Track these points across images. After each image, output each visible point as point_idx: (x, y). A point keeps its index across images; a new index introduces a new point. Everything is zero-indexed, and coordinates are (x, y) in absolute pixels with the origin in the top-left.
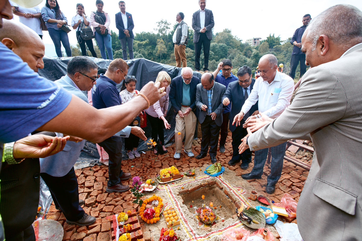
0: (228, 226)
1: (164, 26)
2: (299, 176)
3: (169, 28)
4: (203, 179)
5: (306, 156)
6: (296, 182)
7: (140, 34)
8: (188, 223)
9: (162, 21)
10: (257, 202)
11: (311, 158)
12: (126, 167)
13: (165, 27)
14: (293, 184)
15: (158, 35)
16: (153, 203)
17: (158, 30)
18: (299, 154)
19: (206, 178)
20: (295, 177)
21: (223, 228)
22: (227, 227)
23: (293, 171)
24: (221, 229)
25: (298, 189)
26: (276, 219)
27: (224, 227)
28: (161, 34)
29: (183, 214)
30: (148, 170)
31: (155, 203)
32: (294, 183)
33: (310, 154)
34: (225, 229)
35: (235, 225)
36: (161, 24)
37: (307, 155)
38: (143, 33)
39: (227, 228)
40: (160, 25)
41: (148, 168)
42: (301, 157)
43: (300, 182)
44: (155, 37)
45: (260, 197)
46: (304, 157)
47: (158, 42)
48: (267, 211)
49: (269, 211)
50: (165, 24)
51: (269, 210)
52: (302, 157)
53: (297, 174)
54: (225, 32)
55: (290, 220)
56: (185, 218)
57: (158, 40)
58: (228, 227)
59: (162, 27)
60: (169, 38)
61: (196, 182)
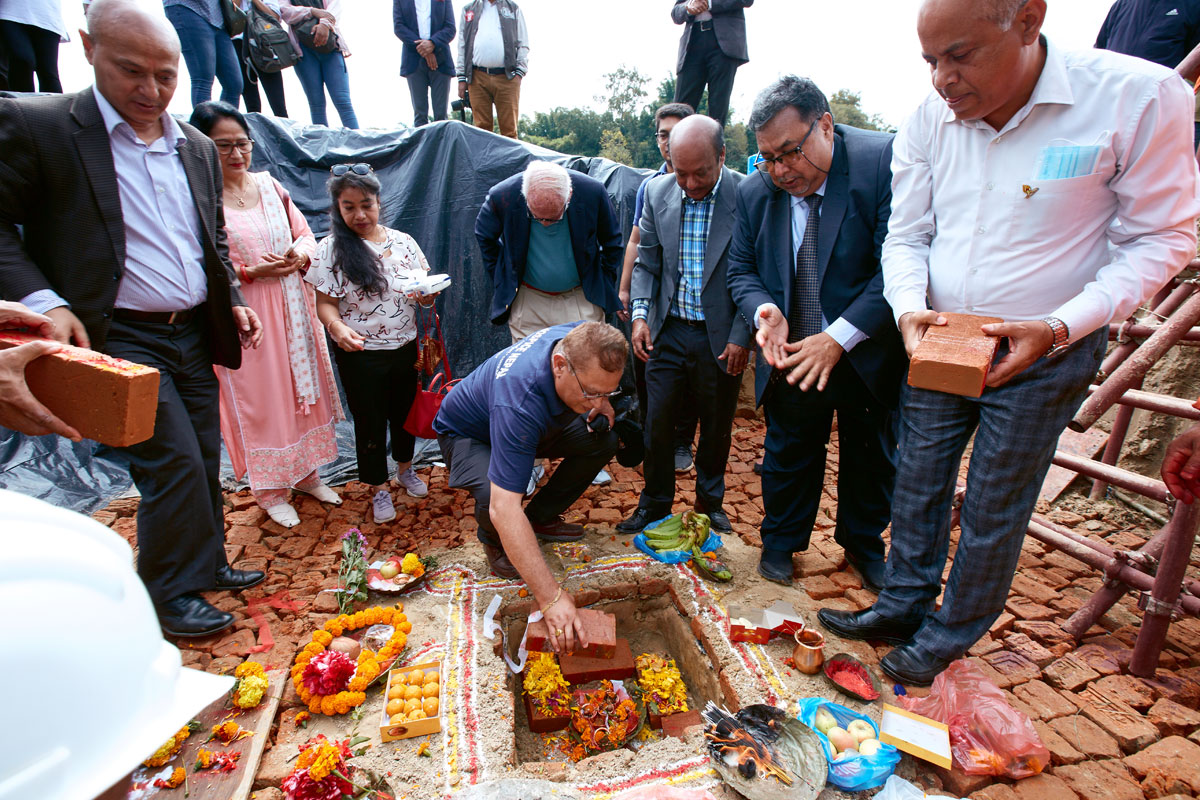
0: (642, 774)
1: (629, 88)
2: (1051, 593)
3: (645, 94)
4: (618, 568)
5: (1098, 517)
6: (1033, 615)
7: (548, 113)
8: (478, 734)
9: (622, 72)
10: (819, 682)
11: (1121, 523)
12: (358, 506)
13: (630, 91)
14: (1017, 622)
15: (608, 117)
16: (369, 633)
17: (607, 100)
18: (1070, 506)
19: (631, 565)
20: (1031, 593)
21: (620, 779)
22: (640, 776)
23: (1027, 571)
24: (613, 781)
25: (1037, 646)
26: (885, 769)
27: (629, 775)
28: (616, 116)
29: (474, 694)
30: (433, 523)
31: (376, 637)
32: (1024, 619)
33: (1117, 507)
34: (630, 783)
35: (682, 770)
36: (617, 80)
37: (1106, 512)
38: (559, 111)
39: (639, 780)
40: (616, 85)
41: (434, 516)
42: (1076, 517)
43: (1051, 618)
44: (595, 124)
45: (840, 664)
46: (1087, 518)
47: (605, 141)
48: (853, 725)
49: (861, 728)
50: (631, 79)
51: (861, 723)
52: (1079, 518)
53: (1046, 583)
54: (838, 102)
55: (967, 782)
56: (475, 713)
57: (606, 133)
58: (646, 777)
59: (622, 91)
60: (642, 127)
61: (585, 575)
